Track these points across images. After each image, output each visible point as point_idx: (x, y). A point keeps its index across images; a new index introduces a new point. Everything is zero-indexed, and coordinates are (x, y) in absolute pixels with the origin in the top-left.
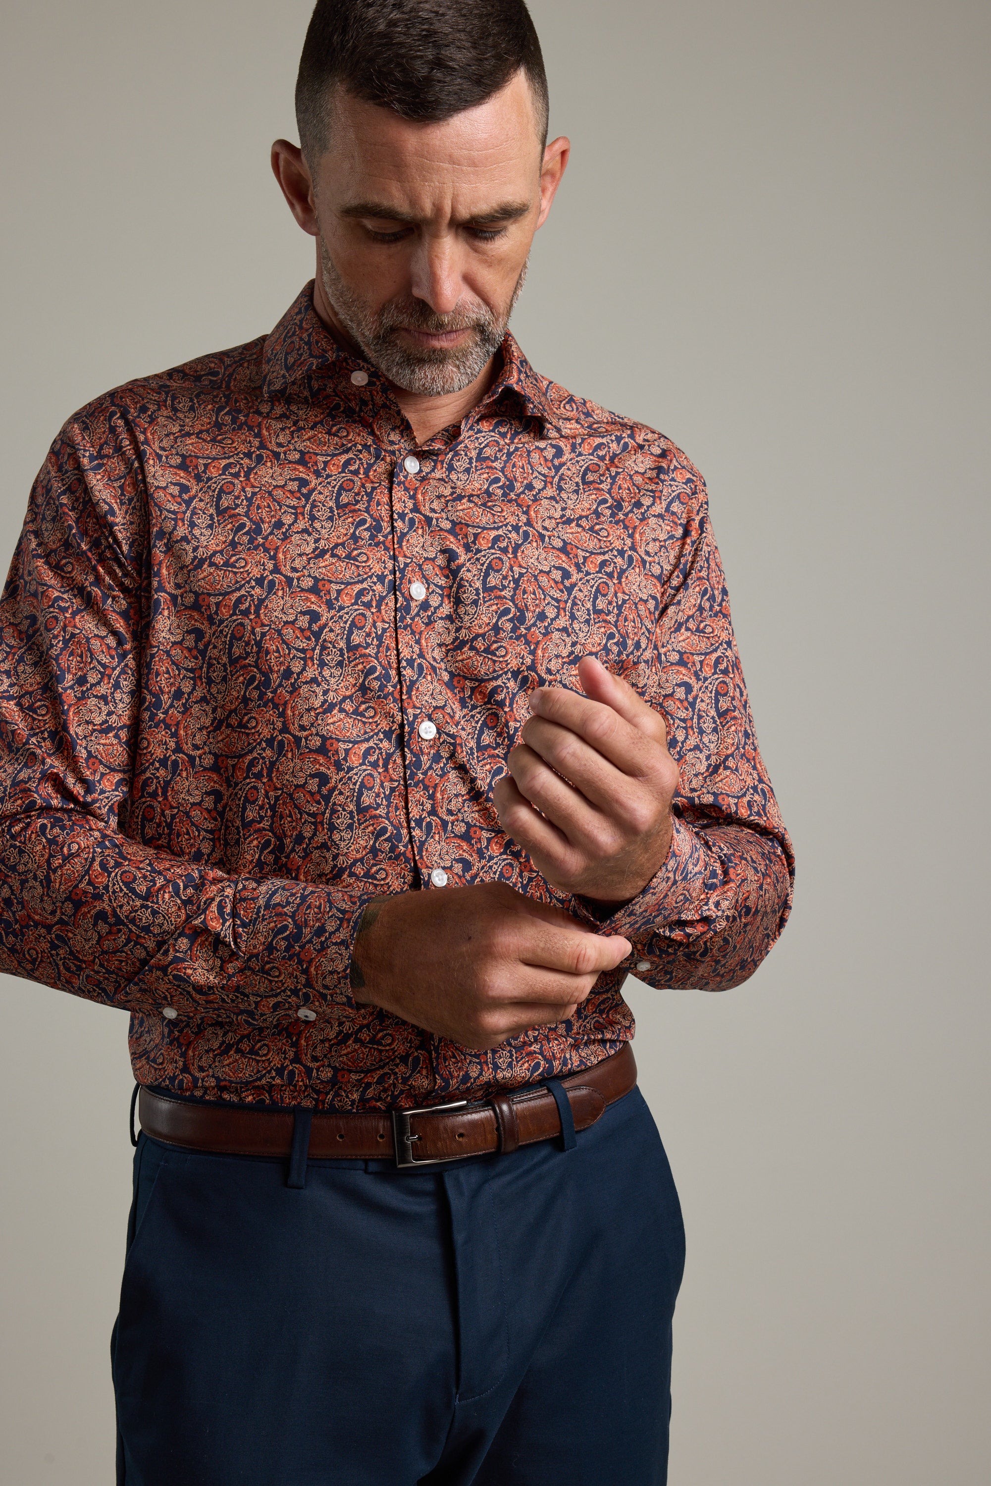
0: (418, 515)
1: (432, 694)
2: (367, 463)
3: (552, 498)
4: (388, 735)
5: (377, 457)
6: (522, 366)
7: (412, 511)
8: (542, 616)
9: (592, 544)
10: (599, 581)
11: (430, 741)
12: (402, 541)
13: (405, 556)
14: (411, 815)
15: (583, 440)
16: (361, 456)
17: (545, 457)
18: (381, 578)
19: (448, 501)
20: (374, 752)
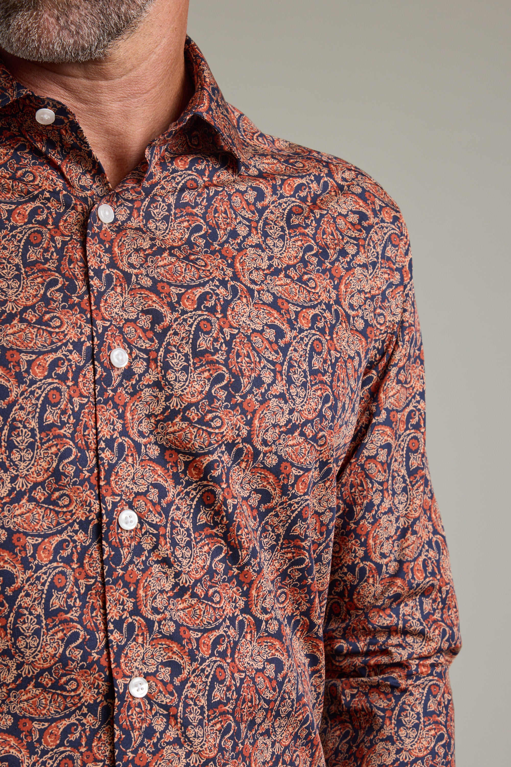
0: (115, 271)
1: (133, 478)
2: (56, 213)
3: (258, 246)
4: (84, 525)
5: (67, 205)
6: (214, 94)
7: (109, 266)
8: (258, 382)
9: (302, 297)
10: (313, 338)
11: (131, 531)
12: (100, 302)
13: (104, 319)
14: (109, 617)
15: (283, 181)
16: (49, 205)
17: (246, 201)
18: (78, 346)
19: (147, 255)
20: (67, 546)
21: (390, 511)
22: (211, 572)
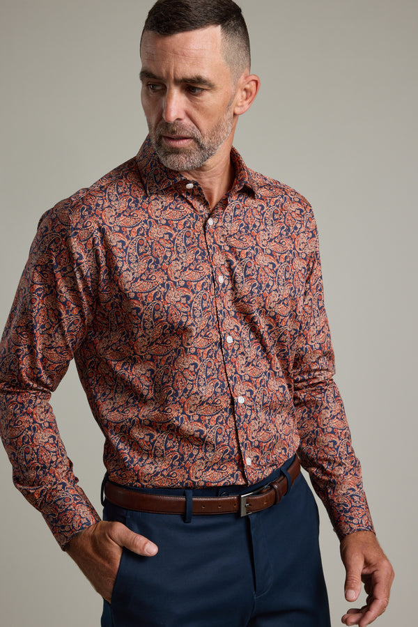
0: (216, 245)
1: (229, 324)
3: (264, 230)
4: (216, 343)
5: (197, 219)
7: (214, 243)
10: (286, 266)
11: (231, 344)
12: (213, 258)
13: (215, 265)
14: (228, 375)
15: (270, 200)
18: (209, 276)
19: (227, 238)
20: (211, 351)
21: (314, 324)
22: (257, 356)
